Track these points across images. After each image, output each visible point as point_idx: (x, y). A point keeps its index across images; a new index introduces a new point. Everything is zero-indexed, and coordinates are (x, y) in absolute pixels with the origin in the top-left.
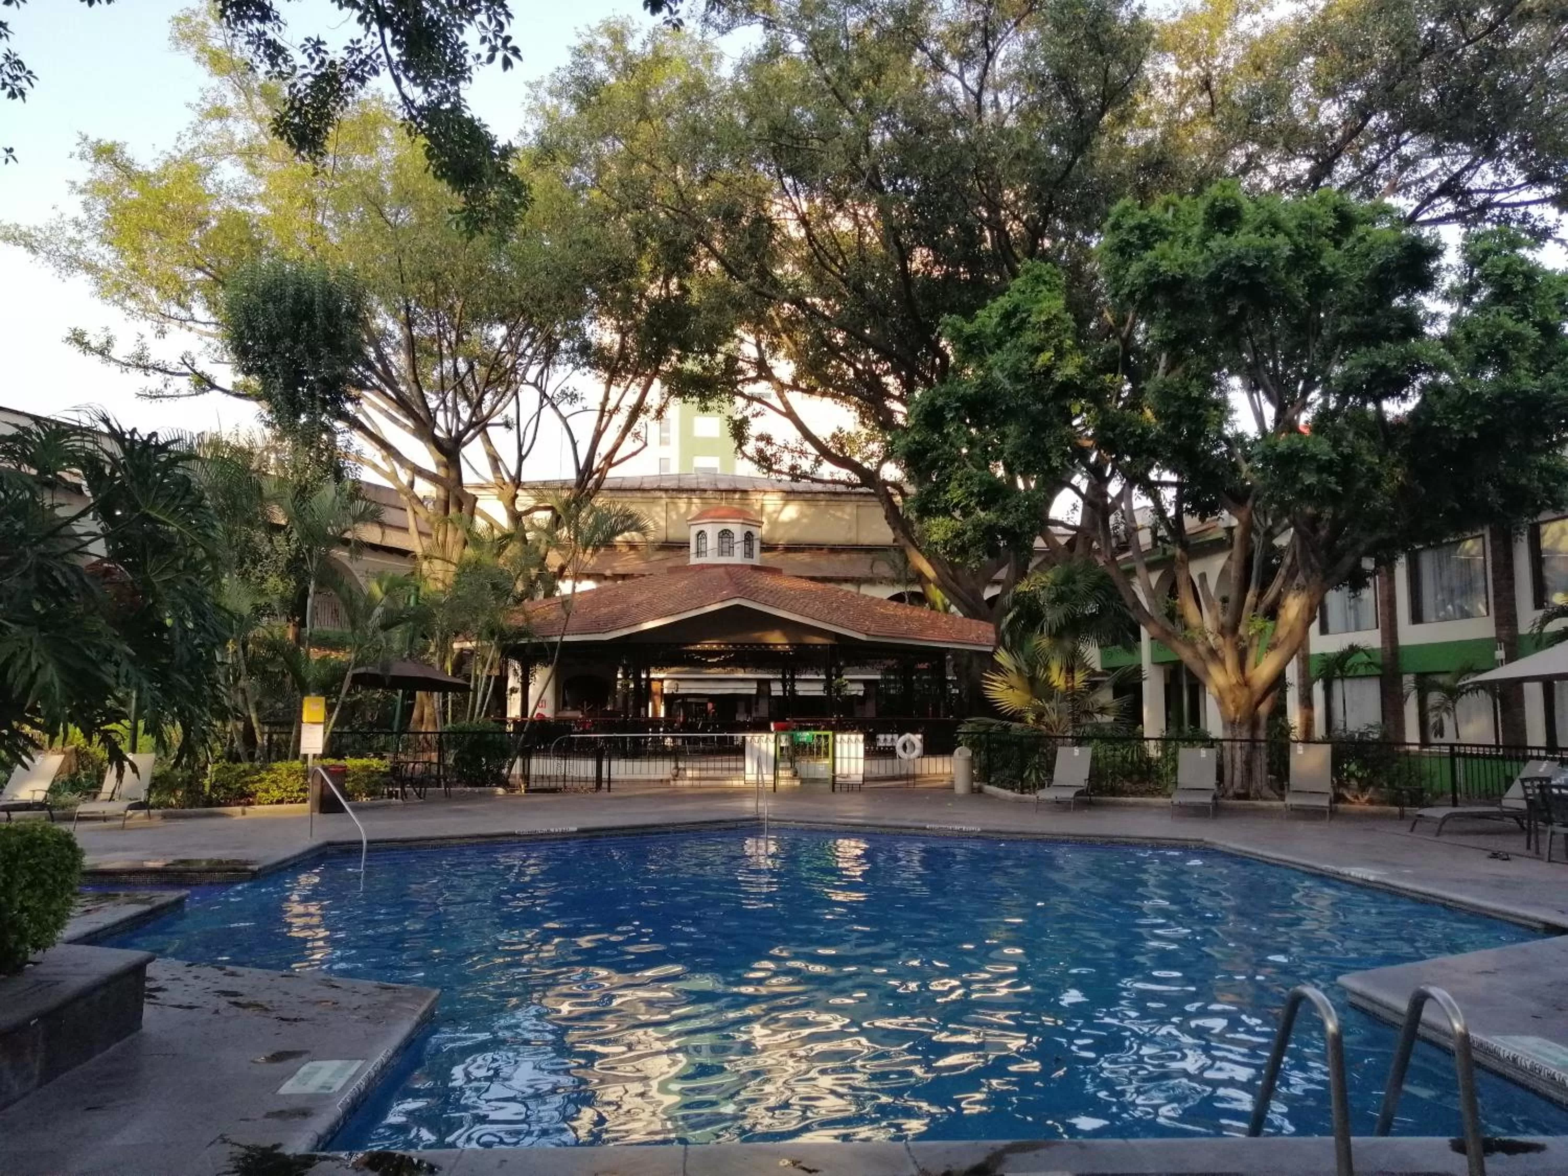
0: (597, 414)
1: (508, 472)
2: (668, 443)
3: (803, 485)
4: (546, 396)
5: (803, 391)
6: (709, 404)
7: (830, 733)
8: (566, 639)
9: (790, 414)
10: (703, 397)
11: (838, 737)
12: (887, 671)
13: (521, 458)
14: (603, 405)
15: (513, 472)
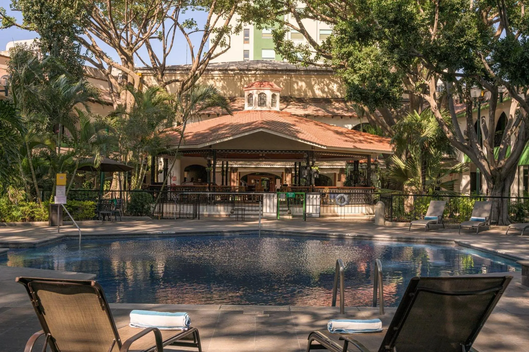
0: (203, 33)
1: (159, 63)
2: (248, 43)
3: (311, 67)
4: (178, 24)
5: (311, 18)
6: (262, 25)
7: (304, 193)
8: (181, 147)
9: (302, 31)
10: (259, 22)
11: (308, 196)
12: (348, 163)
13: (166, 55)
14: (207, 27)
15: (162, 63)
